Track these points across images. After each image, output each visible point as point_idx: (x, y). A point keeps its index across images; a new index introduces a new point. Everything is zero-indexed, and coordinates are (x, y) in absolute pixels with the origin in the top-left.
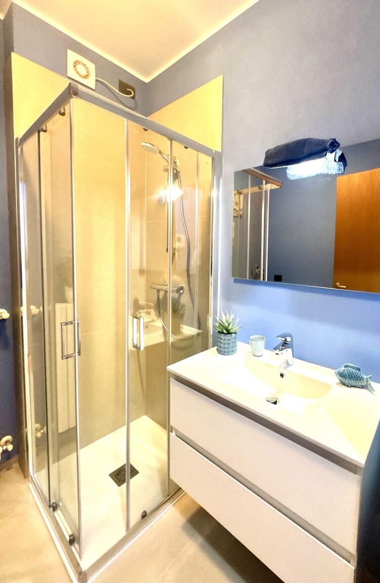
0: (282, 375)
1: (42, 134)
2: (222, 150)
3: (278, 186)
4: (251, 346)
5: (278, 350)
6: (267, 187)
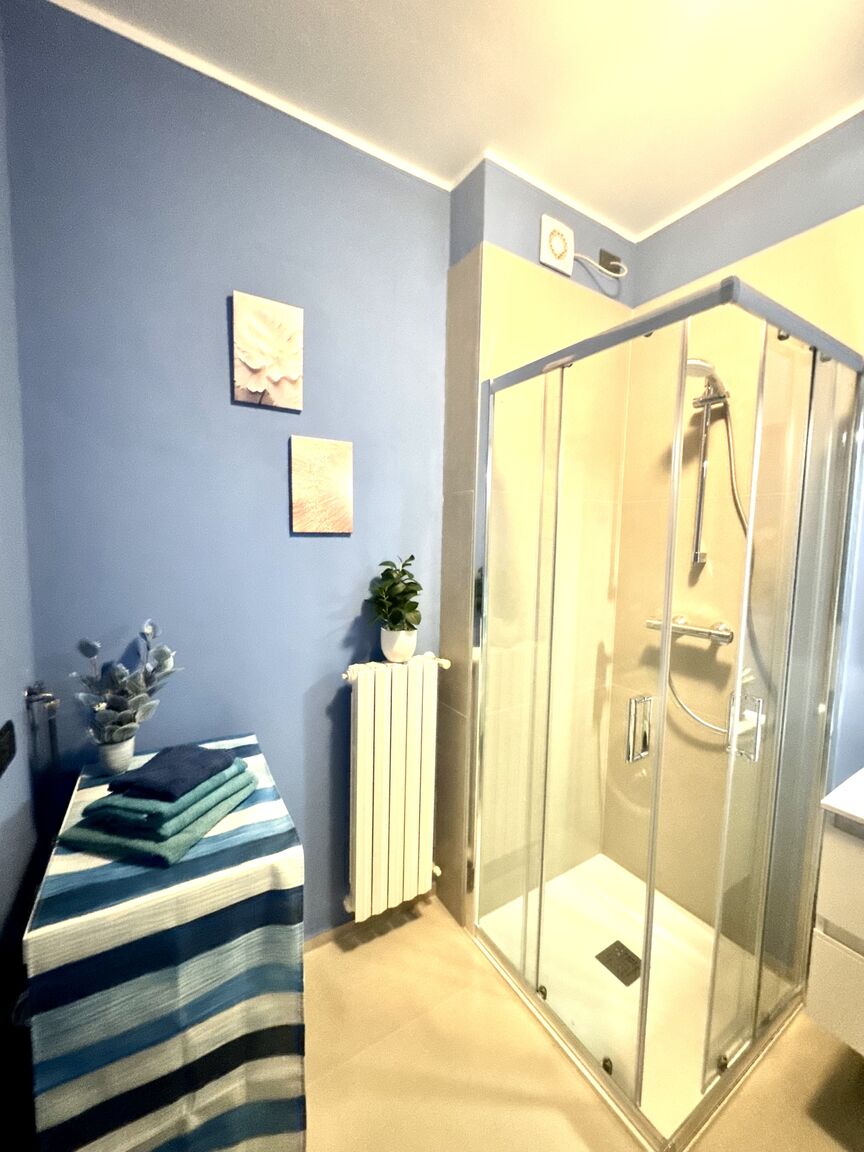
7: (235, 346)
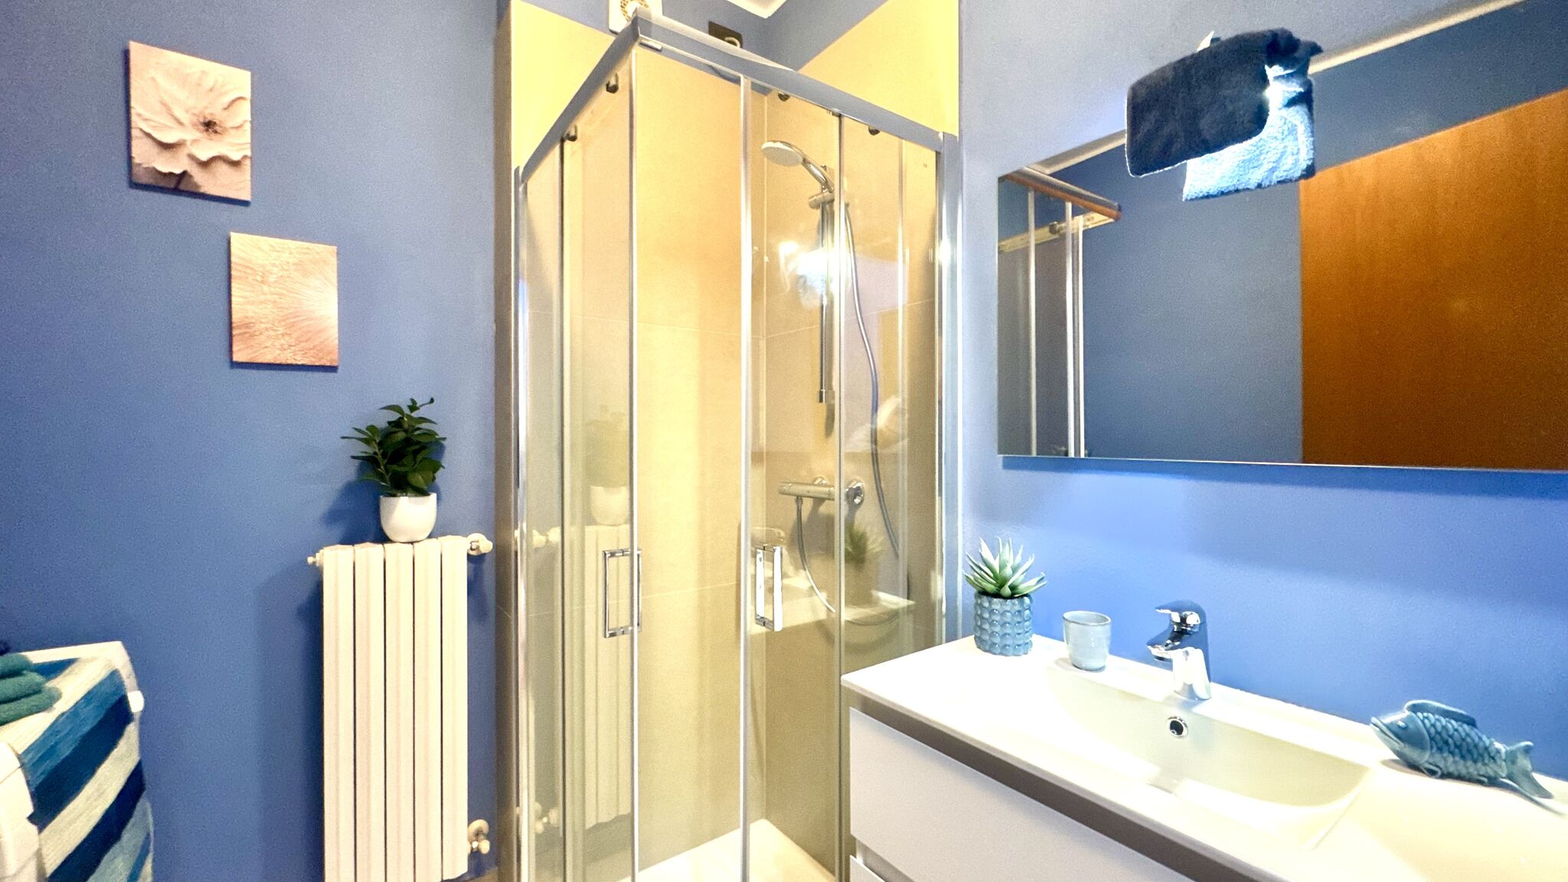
0: (1177, 727)
1: (568, 144)
2: (960, 131)
3: (1110, 216)
4: (1068, 643)
5: (1163, 649)
6: (1077, 224)
7: (133, 111)
